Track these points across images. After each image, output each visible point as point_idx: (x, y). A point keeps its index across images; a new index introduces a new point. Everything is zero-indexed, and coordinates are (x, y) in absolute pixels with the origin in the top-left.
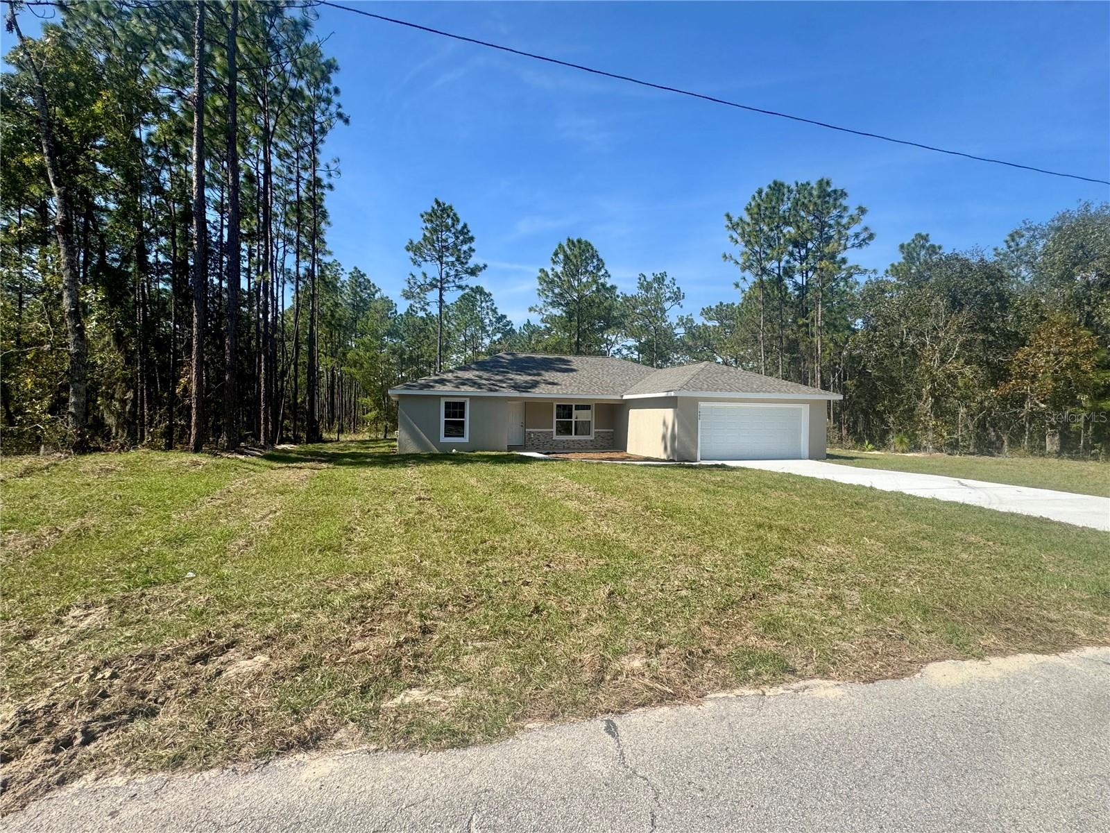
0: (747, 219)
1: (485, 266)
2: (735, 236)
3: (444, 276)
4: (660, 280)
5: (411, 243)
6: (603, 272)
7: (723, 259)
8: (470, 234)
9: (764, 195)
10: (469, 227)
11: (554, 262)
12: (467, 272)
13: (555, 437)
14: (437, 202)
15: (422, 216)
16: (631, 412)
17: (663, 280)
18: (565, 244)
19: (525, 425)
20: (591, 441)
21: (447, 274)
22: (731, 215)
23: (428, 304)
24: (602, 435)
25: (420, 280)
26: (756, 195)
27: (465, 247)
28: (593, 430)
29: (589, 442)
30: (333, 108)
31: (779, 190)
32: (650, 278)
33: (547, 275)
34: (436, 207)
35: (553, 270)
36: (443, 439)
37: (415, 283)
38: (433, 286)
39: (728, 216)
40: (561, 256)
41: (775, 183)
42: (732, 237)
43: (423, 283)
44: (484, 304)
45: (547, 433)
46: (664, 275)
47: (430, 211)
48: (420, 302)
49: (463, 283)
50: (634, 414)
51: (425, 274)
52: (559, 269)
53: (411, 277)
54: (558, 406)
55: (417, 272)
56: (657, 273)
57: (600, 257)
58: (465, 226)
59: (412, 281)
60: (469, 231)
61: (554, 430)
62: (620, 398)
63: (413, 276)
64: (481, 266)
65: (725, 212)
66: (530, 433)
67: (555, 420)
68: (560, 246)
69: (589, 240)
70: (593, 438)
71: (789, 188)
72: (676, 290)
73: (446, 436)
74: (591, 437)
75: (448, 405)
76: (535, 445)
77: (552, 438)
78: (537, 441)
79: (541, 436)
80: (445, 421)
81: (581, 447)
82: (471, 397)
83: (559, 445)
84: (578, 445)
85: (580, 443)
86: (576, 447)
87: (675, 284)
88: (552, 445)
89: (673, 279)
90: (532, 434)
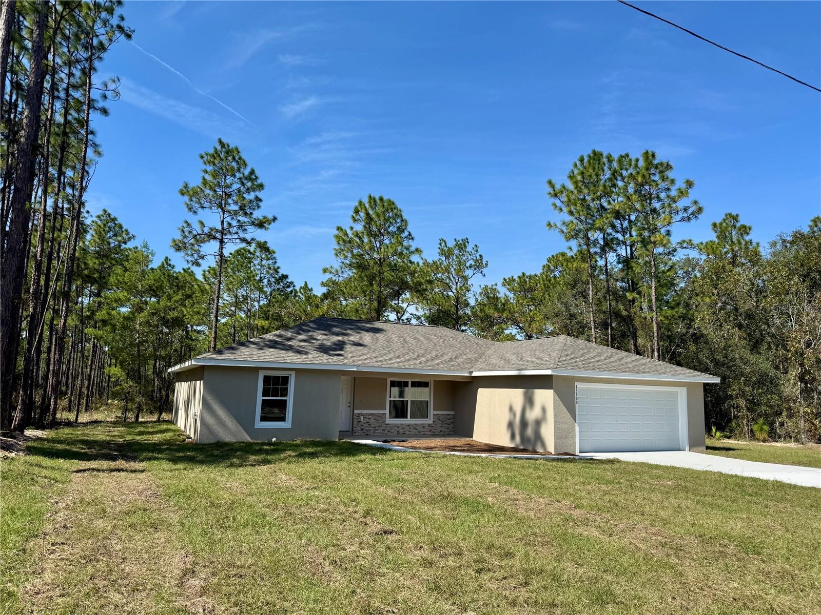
0: (571, 186)
1: (275, 219)
2: (558, 203)
3: (225, 226)
4: (462, 246)
5: (186, 186)
6: (406, 234)
7: (548, 228)
8: (259, 181)
9: (585, 163)
10: (257, 173)
11: (355, 220)
12: (253, 224)
13: (389, 421)
14: (221, 142)
15: (202, 157)
16: (481, 391)
17: (465, 246)
18: (366, 201)
19: (353, 405)
20: (429, 425)
21: (230, 224)
22: (553, 182)
23: (202, 257)
24: (441, 418)
25: (197, 229)
26: (578, 163)
27: (251, 196)
28: (432, 412)
29: (427, 427)
30: (115, 21)
31: (600, 159)
32: (451, 244)
33: (346, 234)
34: (219, 148)
35: (352, 228)
36: (260, 425)
37: (190, 232)
38: (210, 236)
39: (550, 183)
40: (362, 214)
41: (594, 152)
42: (554, 204)
43: (200, 232)
44: (264, 262)
45: (379, 416)
46: (466, 241)
47: (212, 151)
48: (192, 255)
49: (248, 237)
50: (483, 394)
51: (202, 223)
52: (359, 227)
53: (185, 225)
54: (392, 383)
55: (194, 220)
56: (459, 238)
57: (405, 217)
58: (252, 172)
59: (186, 229)
60: (257, 178)
61: (387, 411)
62: (467, 375)
63: (188, 225)
65: (546, 180)
66: (359, 415)
67: (388, 399)
68: (361, 203)
69: (392, 199)
70: (431, 422)
71: (608, 157)
72: (478, 257)
73: (263, 419)
74: (429, 421)
75: (267, 379)
76: (364, 431)
77: (385, 421)
78: (367, 425)
79: (372, 420)
80: (263, 400)
81: (418, 433)
82: (298, 371)
83: (393, 431)
84: (415, 431)
85: (418, 428)
86: (412, 433)
87: (477, 251)
88: (384, 430)
89: (476, 246)
90: (362, 417)
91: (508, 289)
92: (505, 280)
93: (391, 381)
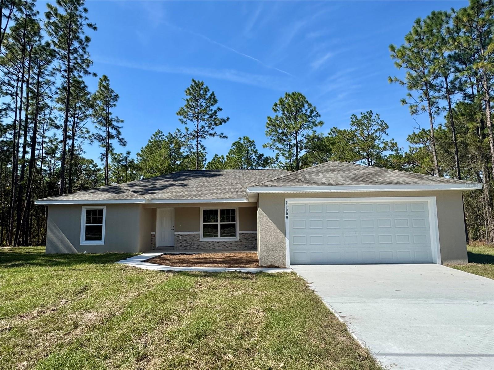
1: (228, 119)
2: (398, 61)
3: (199, 128)
4: (368, 117)
6: (315, 113)
7: (389, 82)
9: (422, 24)
10: (215, 94)
11: (275, 111)
13: (203, 239)
14: (194, 81)
15: (186, 91)
17: (371, 116)
18: (283, 96)
19: (176, 229)
20: (236, 242)
21: (202, 127)
22: (394, 45)
24: (246, 236)
25: (184, 132)
26: (416, 25)
28: (238, 232)
29: (233, 243)
31: (438, 18)
32: (359, 117)
34: (193, 84)
36: (83, 242)
37: (180, 135)
41: (434, 14)
43: (186, 134)
45: (194, 236)
46: (370, 113)
47: (190, 87)
49: (212, 132)
51: (187, 129)
53: (177, 131)
54: (205, 211)
56: (365, 111)
58: (213, 94)
59: (178, 134)
60: (215, 97)
61: (201, 232)
62: (246, 201)
63: (179, 131)
64: (226, 118)
66: (178, 236)
67: (202, 224)
69: (300, 92)
71: (446, 14)
73: (87, 239)
74: (236, 238)
75: (88, 212)
76: (183, 247)
77: (199, 239)
78: (185, 242)
79: (188, 238)
80: (86, 226)
81: (226, 248)
82: (107, 205)
83: (205, 246)
84: (223, 246)
85: (225, 244)
86: (221, 248)
87: (379, 118)
88: (198, 246)
89: (377, 114)
90: (180, 238)
91: (411, 142)
93: (204, 211)
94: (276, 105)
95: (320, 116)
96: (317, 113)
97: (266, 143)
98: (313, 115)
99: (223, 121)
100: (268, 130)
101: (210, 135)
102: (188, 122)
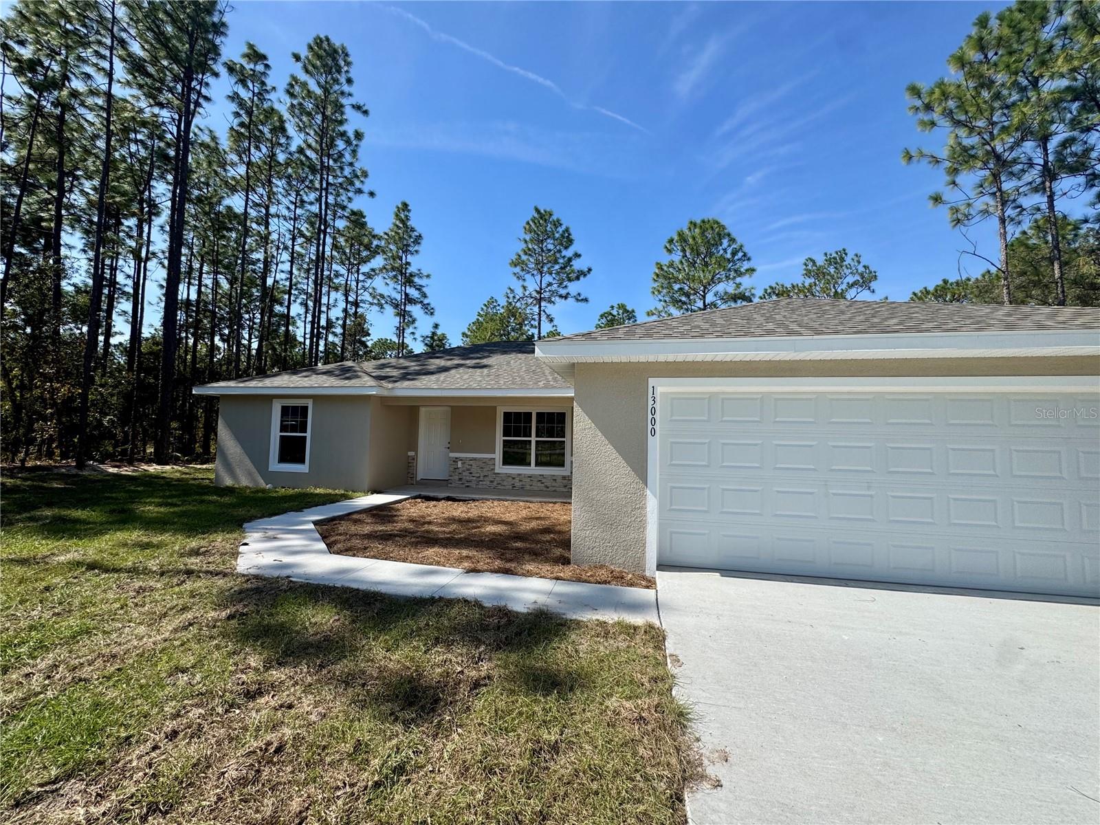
1: (590, 270)
4: (837, 260)
6: (740, 254)
8: (571, 236)
10: (571, 231)
11: (670, 251)
13: (501, 469)
14: (537, 210)
15: (524, 228)
17: (842, 260)
19: (451, 445)
20: (564, 478)
25: (519, 293)
28: (569, 458)
29: (560, 480)
32: (821, 261)
34: (536, 215)
35: (668, 260)
36: (275, 466)
43: (521, 295)
45: (485, 461)
46: (843, 254)
47: (530, 221)
51: (524, 288)
53: (509, 291)
55: (516, 286)
57: (732, 234)
58: (567, 230)
59: (511, 296)
60: (570, 233)
61: (498, 455)
63: (512, 291)
64: (586, 270)
66: (456, 460)
67: (500, 438)
68: (678, 231)
69: (715, 218)
72: (861, 269)
74: (566, 471)
75: (285, 410)
76: (463, 481)
77: (494, 469)
78: (466, 473)
79: (474, 466)
80: (281, 436)
81: (545, 489)
82: (315, 398)
83: (505, 483)
84: (539, 484)
85: (544, 480)
86: (536, 488)
87: (859, 262)
88: (492, 482)
89: (857, 256)
90: (460, 463)
92: (915, 294)
93: (505, 414)
94: (671, 241)
95: (749, 259)
96: (745, 255)
97: (653, 309)
98: (736, 257)
99: (581, 274)
100: (656, 285)
101: (561, 296)
102: (528, 277)
